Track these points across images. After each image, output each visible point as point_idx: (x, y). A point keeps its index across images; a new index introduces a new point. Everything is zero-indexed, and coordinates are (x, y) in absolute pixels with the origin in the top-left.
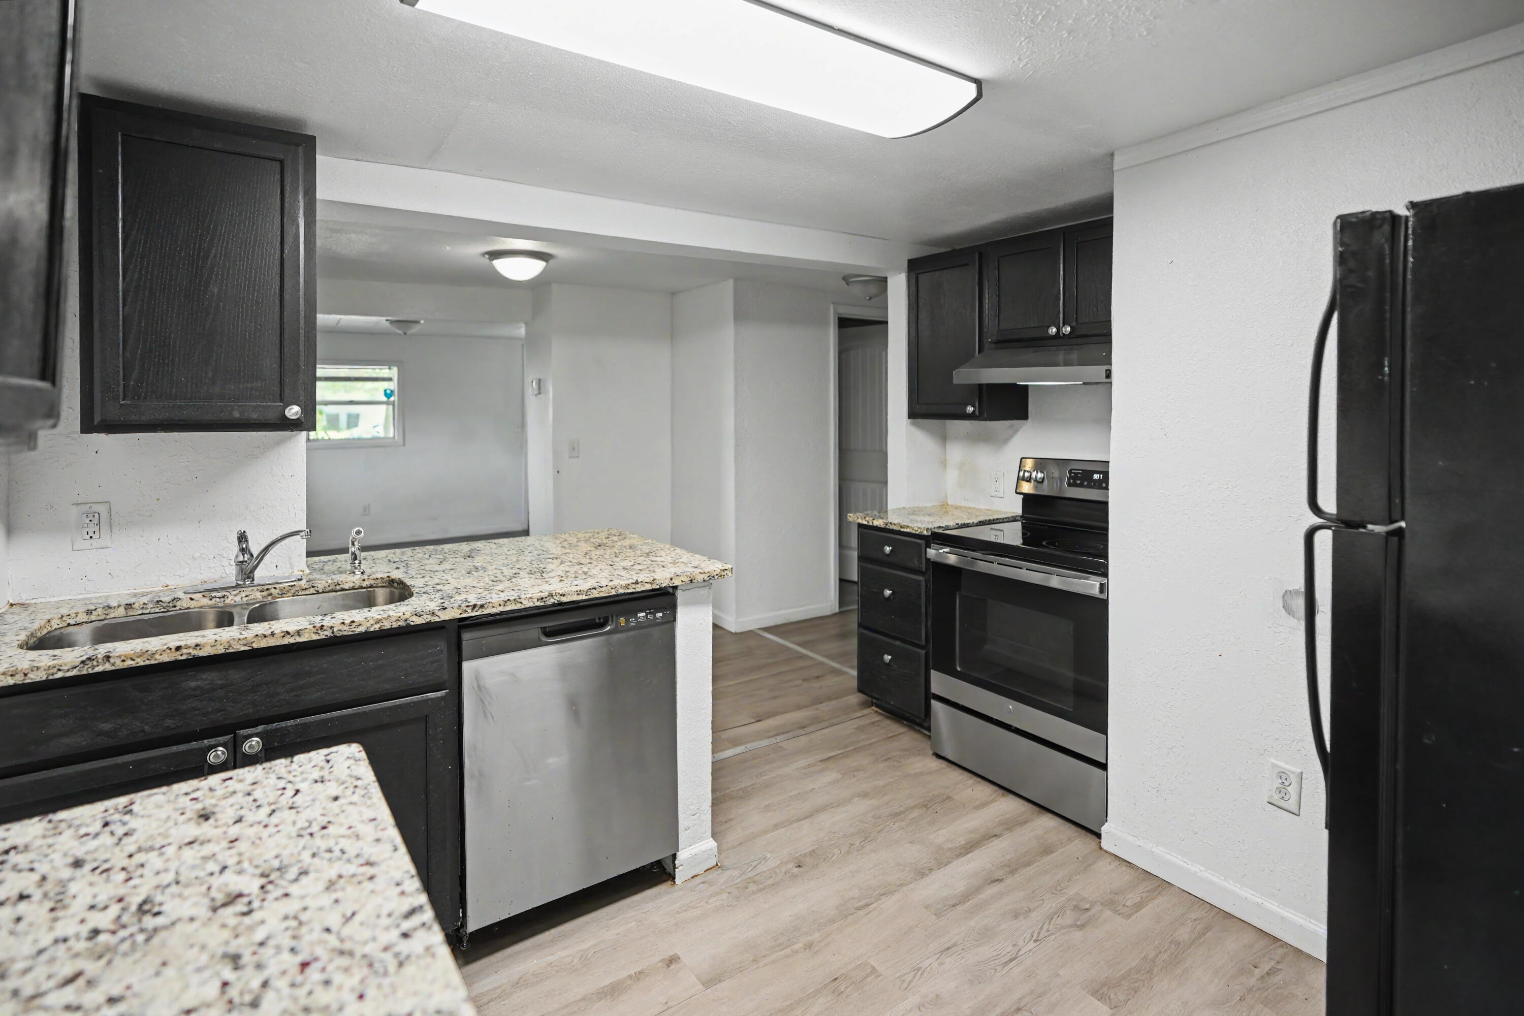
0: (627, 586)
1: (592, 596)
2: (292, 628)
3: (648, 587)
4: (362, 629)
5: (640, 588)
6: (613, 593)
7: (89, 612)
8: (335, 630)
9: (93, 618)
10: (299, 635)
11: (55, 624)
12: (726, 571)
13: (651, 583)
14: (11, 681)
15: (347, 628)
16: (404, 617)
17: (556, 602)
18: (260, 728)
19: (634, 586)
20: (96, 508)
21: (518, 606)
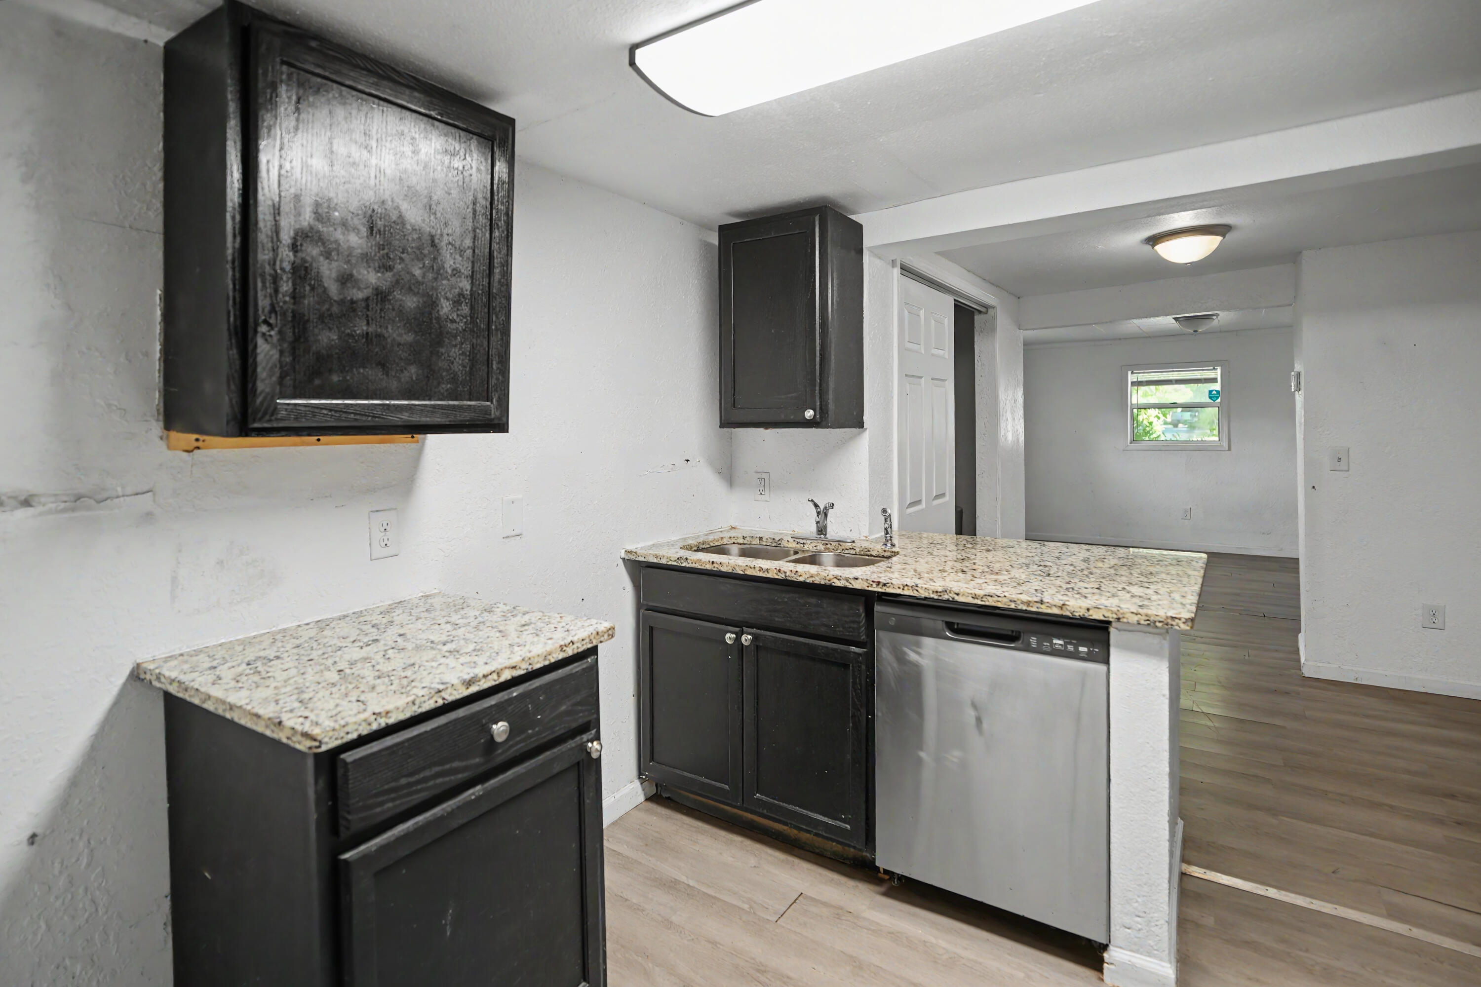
0: (1028, 603)
1: (987, 603)
2: (765, 567)
3: (1056, 611)
4: (801, 579)
5: (1044, 609)
6: (1013, 606)
7: (744, 538)
8: (787, 575)
9: (745, 542)
10: (768, 572)
11: (725, 541)
12: (1177, 621)
13: (1061, 608)
14: (655, 561)
15: (793, 575)
16: (828, 578)
17: (951, 599)
18: (754, 630)
19: (1039, 605)
20: (764, 476)
21: (915, 594)
